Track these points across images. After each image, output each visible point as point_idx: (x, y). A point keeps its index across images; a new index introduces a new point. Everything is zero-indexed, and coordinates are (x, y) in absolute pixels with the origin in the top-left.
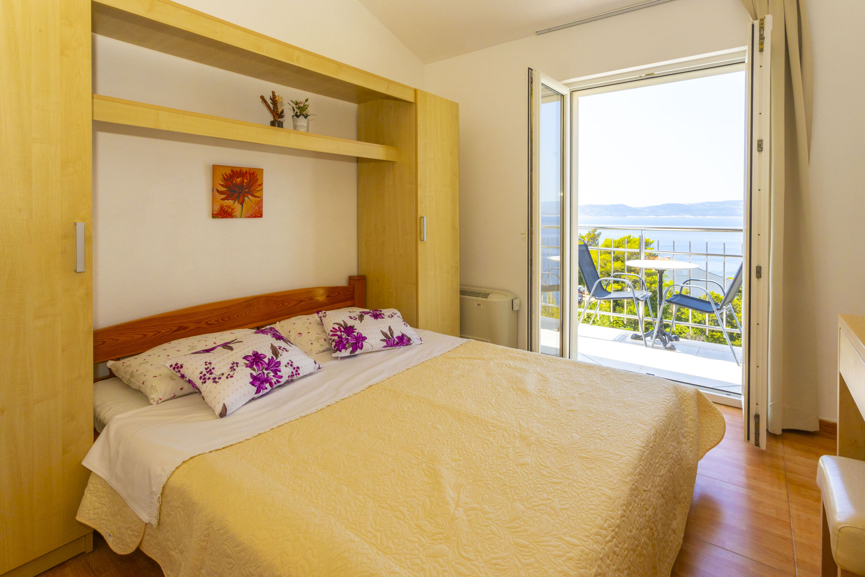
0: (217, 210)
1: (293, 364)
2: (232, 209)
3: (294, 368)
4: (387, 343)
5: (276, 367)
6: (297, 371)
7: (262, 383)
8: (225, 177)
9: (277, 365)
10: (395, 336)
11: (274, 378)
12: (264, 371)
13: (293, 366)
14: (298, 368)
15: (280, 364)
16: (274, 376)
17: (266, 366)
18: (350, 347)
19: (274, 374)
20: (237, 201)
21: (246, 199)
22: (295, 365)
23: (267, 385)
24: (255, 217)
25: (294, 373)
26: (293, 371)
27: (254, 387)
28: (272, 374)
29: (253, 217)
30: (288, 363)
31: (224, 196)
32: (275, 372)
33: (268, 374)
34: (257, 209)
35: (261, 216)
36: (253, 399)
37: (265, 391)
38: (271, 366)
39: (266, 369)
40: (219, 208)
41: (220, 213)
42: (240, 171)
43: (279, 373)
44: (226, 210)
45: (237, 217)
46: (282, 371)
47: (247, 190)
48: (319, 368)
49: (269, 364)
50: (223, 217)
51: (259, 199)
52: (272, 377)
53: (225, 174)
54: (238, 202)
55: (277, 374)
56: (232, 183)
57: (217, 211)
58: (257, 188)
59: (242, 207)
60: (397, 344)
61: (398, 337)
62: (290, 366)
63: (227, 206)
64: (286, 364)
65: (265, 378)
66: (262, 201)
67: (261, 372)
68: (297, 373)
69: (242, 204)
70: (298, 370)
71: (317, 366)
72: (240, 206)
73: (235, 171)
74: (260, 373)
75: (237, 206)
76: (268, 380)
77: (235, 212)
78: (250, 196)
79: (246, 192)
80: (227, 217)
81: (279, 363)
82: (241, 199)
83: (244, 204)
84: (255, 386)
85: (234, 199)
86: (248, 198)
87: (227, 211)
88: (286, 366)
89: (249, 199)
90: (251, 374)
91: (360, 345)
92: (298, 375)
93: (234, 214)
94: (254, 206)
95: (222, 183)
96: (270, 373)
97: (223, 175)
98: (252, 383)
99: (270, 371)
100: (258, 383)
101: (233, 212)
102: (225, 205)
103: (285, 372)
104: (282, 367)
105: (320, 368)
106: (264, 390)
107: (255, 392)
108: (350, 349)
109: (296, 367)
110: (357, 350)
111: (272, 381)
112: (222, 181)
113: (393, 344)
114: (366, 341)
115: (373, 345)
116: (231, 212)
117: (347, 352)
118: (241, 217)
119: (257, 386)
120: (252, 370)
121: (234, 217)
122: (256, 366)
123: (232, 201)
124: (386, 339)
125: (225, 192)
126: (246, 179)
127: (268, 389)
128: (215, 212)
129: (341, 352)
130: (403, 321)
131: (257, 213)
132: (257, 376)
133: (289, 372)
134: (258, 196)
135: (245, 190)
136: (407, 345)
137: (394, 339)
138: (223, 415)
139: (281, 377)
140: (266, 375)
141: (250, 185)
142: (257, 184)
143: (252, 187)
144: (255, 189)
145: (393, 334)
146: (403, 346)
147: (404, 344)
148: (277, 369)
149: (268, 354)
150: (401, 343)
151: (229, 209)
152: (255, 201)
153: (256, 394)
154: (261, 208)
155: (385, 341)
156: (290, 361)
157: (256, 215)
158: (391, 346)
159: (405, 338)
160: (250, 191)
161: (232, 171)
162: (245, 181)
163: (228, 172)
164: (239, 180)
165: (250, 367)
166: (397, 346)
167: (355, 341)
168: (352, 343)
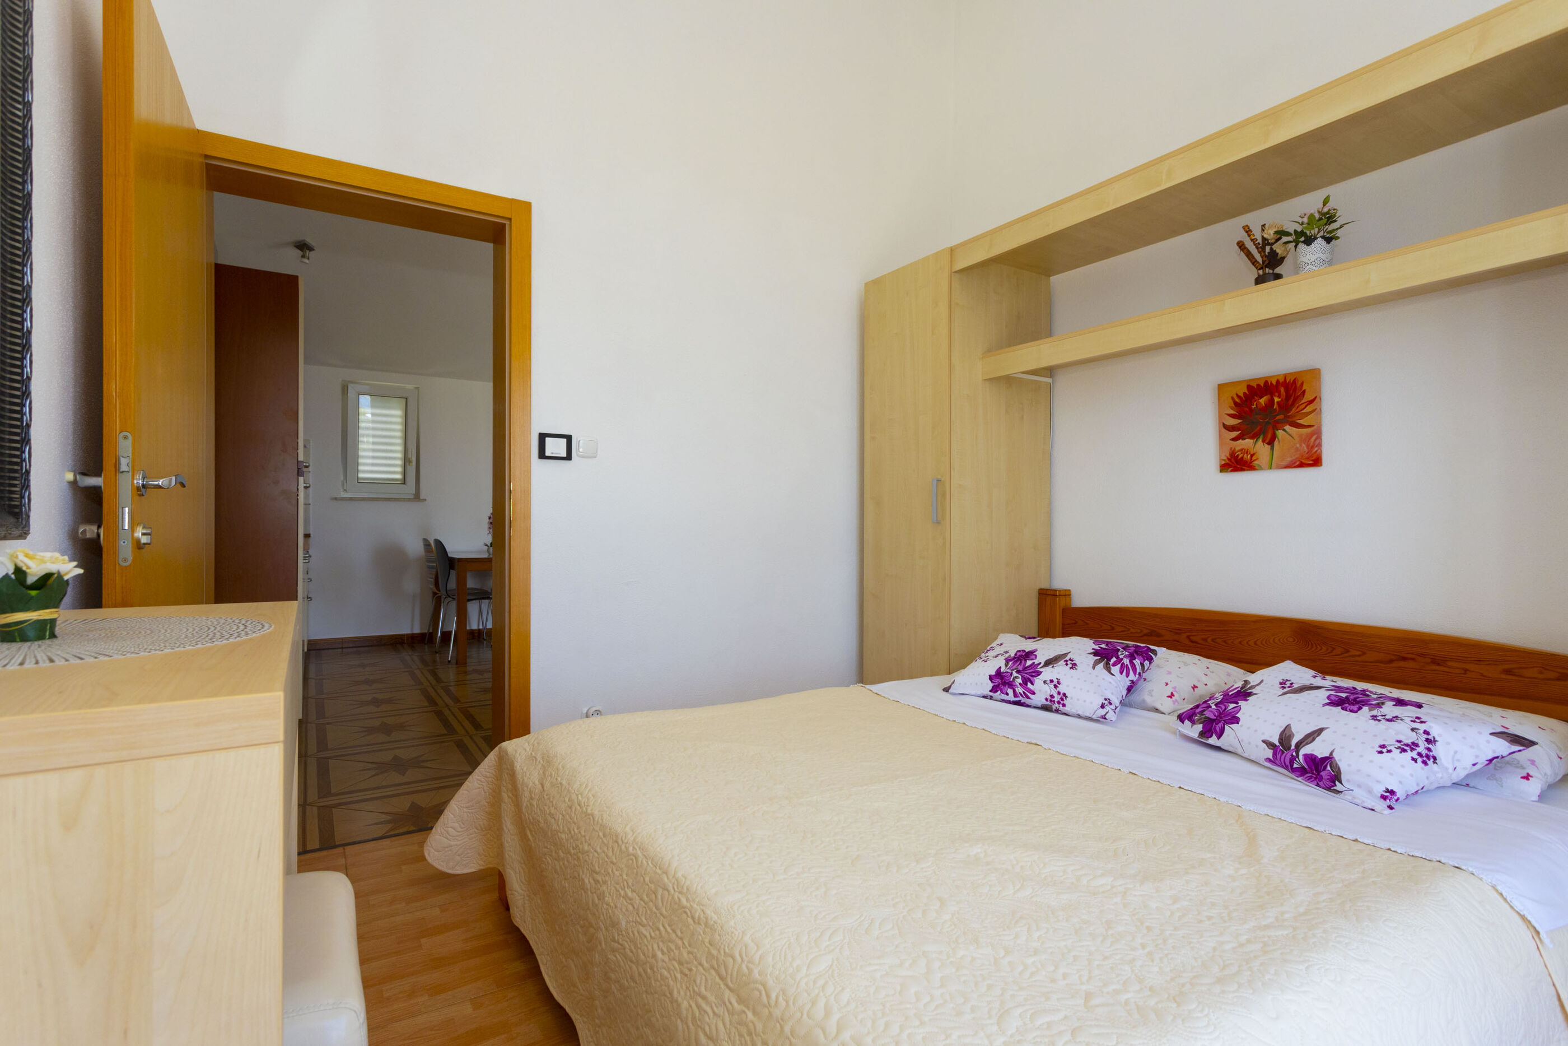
0: (1225, 458)
1: (1058, 685)
2: (1252, 456)
3: (1059, 693)
4: (1275, 754)
5: (1032, 676)
6: (1062, 699)
7: (1004, 683)
8: (1237, 400)
9: (1033, 674)
10: (1303, 751)
11: (1020, 687)
12: (1014, 673)
13: (1058, 689)
14: (1064, 695)
15: (1039, 675)
16: (1020, 684)
17: (1020, 668)
18: (1200, 723)
19: (1021, 682)
20: (1260, 440)
21: (1280, 433)
22: (1062, 689)
23: (1010, 691)
24: (1302, 465)
25: (1056, 700)
26: (1055, 695)
28: (1019, 681)
29: (1295, 467)
30: (1052, 681)
31: (1235, 434)
32: (1025, 682)
33: (1016, 677)
34: (1305, 449)
35: (1317, 463)
37: (1004, 697)
38: (1026, 672)
39: (1018, 672)
40: (1228, 455)
41: (1231, 464)
42: (1265, 385)
43: (1029, 685)
44: (1240, 456)
45: (1261, 469)
46: (1035, 684)
47: (1280, 417)
48: (1104, 717)
49: (1025, 668)
50: (1236, 469)
51: (1309, 430)
52: (1018, 684)
53: (1237, 395)
54: (1263, 441)
55: (1027, 685)
56: (1250, 408)
57: (1224, 460)
58: (1304, 409)
59: (1272, 449)
60: (1301, 772)
61: (1310, 758)
62: (1052, 686)
63: (1241, 450)
64: (1048, 680)
65: (1010, 682)
66: (1318, 434)
67: (1010, 671)
68: (1062, 702)
69: (1271, 443)
70: (1065, 699)
71: (1102, 712)
72: (1268, 447)
73: (1256, 387)
74: (1008, 672)
75: (1261, 449)
76: (1011, 685)
77: (1258, 460)
78: (1287, 428)
79: (1278, 422)
80: (1242, 470)
81: (1039, 673)
82: (1269, 436)
83: (1276, 442)
84: (992, 682)
85: (1255, 436)
86: (1284, 430)
87: (1242, 458)
88: (1045, 682)
89: (1288, 435)
90: (1000, 668)
91: (1218, 729)
92: (1061, 705)
93: (1256, 462)
94: (1298, 445)
95: (1232, 412)
96: (1019, 678)
97: (1232, 398)
98: (991, 678)
99: (1020, 676)
100: (998, 681)
101: (1255, 460)
102: (1237, 449)
103: (1041, 690)
104: (1038, 681)
105: (1105, 719)
106: (1003, 693)
107: (991, 689)
108: (1199, 727)
109: (1062, 692)
110: (1211, 736)
111: (1016, 689)
112: (1232, 408)
113: (1288, 763)
114: (1233, 726)
115: (1242, 741)
116: (1251, 459)
117: (1194, 730)
118: (1271, 469)
119: (995, 684)
120: (1005, 664)
121: (1257, 468)
122: (1013, 663)
123: (1252, 441)
124: (1278, 744)
125: (1238, 426)
126: (1279, 397)
127: (1011, 697)
128: (1223, 462)
129: (1183, 723)
130: (1399, 741)
131: (1308, 458)
132: (1003, 673)
133: (1046, 692)
134: (1305, 424)
135: (1277, 418)
136: (1328, 789)
137: (1294, 754)
138: (946, 690)
139: (1033, 693)
140: (1012, 678)
141: (1286, 407)
142: (1302, 402)
143: (1294, 409)
144: (1298, 412)
145: (1307, 744)
146: (1318, 785)
147: (1319, 783)
148: (1029, 678)
149: (1041, 658)
150: (1313, 773)
151: (1246, 455)
152: (1301, 436)
153: (991, 691)
154: (1316, 449)
155: (1271, 747)
156: (1057, 679)
157: (1303, 461)
158: (1286, 767)
159: (1329, 768)
160: (1286, 417)
161: (1249, 387)
162: (1276, 399)
163: (1242, 390)
164: (1263, 401)
165: (1007, 660)
166: (1301, 777)
167: (1215, 716)
168: (1208, 717)
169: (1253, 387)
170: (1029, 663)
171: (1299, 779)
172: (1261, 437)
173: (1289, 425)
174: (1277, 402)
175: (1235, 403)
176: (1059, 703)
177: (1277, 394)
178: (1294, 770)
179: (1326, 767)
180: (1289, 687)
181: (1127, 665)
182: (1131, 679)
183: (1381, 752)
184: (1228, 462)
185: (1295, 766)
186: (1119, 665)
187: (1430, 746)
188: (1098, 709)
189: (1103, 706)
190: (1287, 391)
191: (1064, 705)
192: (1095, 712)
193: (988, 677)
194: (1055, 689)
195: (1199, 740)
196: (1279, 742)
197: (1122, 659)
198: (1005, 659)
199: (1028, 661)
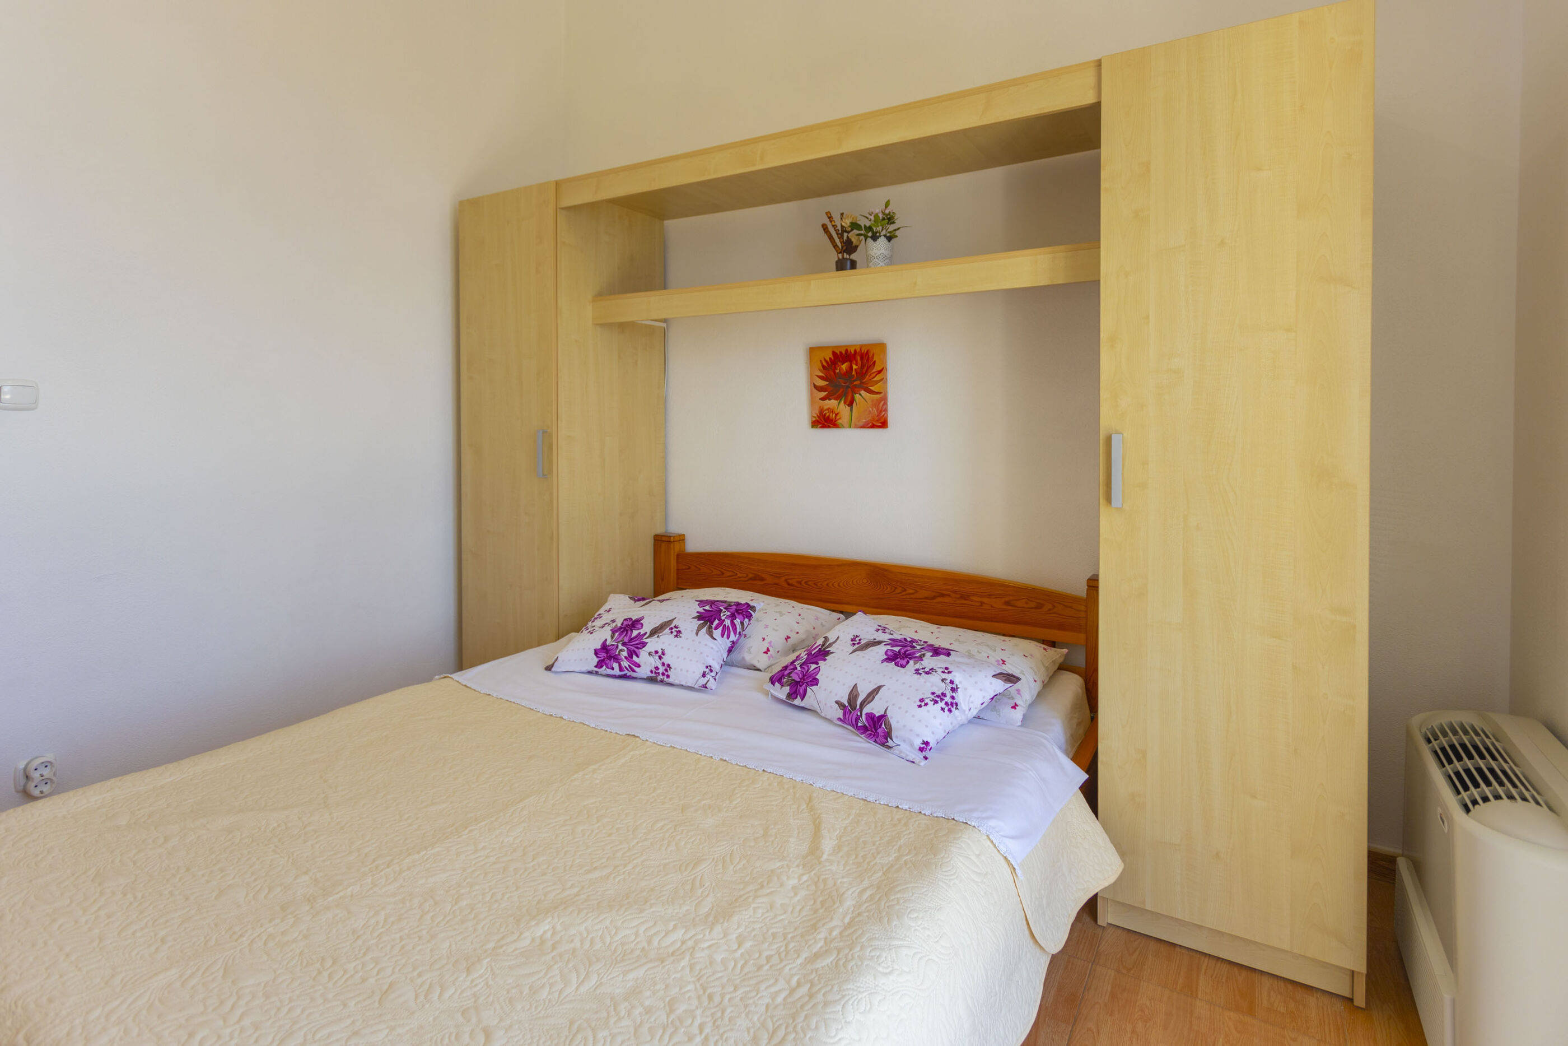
0: (815, 415)
1: (663, 656)
2: (836, 415)
3: (663, 664)
4: (844, 714)
5: (637, 648)
6: (666, 670)
7: (610, 658)
8: (825, 364)
9: (639, 646)
10: (866, 710)
11: (625, 660)
12: (620, 645)
13: (662, 660)
14: (669, 665)
15: (644, 647)
16: (626, 657)
17: (626, 640)
18: (788, 686)
19: (627, 656)
21: (857, 396)
22: (666, 659)
23: (616, 665)
24: (873, 426)
25: (661, 671)
26: (660, 666)
27: (595, 657)
28: (625, 654)
29: (868, 428)
30: (656, 652)
31: (823, 394)
32: (631, 654)
33: (621, 650)
34: (876, 412)
35: (884, 424)
36: (590, 673)
37: (610, 672)
38: (631, 644)
39: (624, 644)
40: (817, 412)
41: (820, 421)
42: (846, 353)
43: (635, 658)
44: (828, 415)
45: (844, 427)
46: (640, 657)
47: (857, 382)
48: (705, 686)
49: (631, 640)
50: (824, 426)
51: (878, 396)
52: (623, 658)
53: (825, 359)
54: (845, 403)
55: (632, 658)
56: (835, 372)
57: (815, 417)
58: (874, 378)
59: (851, 410)
60: (864, 730)
61: (870, 716)
62: (657, 658)
63: (828, 409)
64: (653, 651)
65: (616, 655)
66: (885, 399)
67: (616, 644)
68: (666, 673)
69: (851, 404)
70: (669, 671)
71: (703, 681)
72: (848, 408)
73: (838, 353)
74: (614, 645)
75: (843, 409)
76: (616, 659)
77: (840, 418)
78: (863, 392)
79: (856, 386)
80: (829, 427)
81: (644, 644)
82: (849, 398)
83: (854, 405)
84: (597, 657)
85: (838, 398)
86: (860, 394)
87: (829, 417)
88: (650, 654)
89: (862, 398)
90: (606, 640)
91: (801, 691)
92: (665, 677)
93: (839, 421)
94: (870, 409)
95: (821, 374)
96: (624, 650)
97: (821, 361)
98: (596, 652)
99: (626, 649)
100: (603, 655)
101: (838, 419)
102: (825, 408)
103: (646, 662)
104: (643, 653)
105: (706, 688)
106: (608, 668)
107: (596, 664)
108: (787, 689)
109: (666, 663)
110: (796, 698)
111: (622, 663)
112: (820, 370)
113: (854, 722)
114: (814, 688)
115: (820, 702)
116: (836, 418)
117: (782, 692)
118: (850, 427)
119: (601, 659)
120: (611, 636)
121: (840, 426)
122: (619, 634)
123: (836, 401)
124: (847, 705)
125: (825, 387)
126: (856, 364)
127: (616, 671)
128: (814, 419)
129: (774, 685)
130: (933, 693)
131: (877, 421)
132: (609, 646)
133: (651, 664)
134: (876, 391)
135: (855, 383)
136: (883, 744)
137: (859, 714)
138: (549, 668)
139: (639, 666)
140: (618, 651)
141: (862, 374)
142: (874, 370)
143: (867, 377)
144: (870, 380)
145: (869, 703)
146: (875, 741)
147: (877, 740)
148: (634, 651)
149: (647, 627)
150: (872, 731)
151: (831, 414)
152: (872, 401)
153: (596, 667)
154: (884, 413)
155: (842, 708)
156: (662, 649)
157: (874, 423)
158: (853, 726)
159: (883, 726)
160: (862, 383)
161: (834, 353)
162: (854, 367)
163: (829, 355)
164: (844, 367)
165: (614, 631)
166: (864, 734)
167: (799, 678)
168: (793, 680)
169: (836, 354)
170: (635, 633)
171: (862, 736)
172: (843, 399)
173: (865, 391)
174: (855, 369)
175: (824, 367)
176: (663, 674)
177: (854, 362)
178: (858, 728)
179: (881, 725)
180: (858, 643)
181: (728, 626)
182: (732, 640)
183: (920, 706)
184: (817, 419)
185: (859, 724)
186: (721, 628)
187: (954, 694)
188: (700, 678)
189: (704, 675)
190: (862, 358)
191: (668, 676)
192: (697, 682)
193: (594, 651)
194: (659, 660)
195: (785, 701)
196: (848, 702)
197: (724, 620)
198: (611, 630)
199: (634, 631)
